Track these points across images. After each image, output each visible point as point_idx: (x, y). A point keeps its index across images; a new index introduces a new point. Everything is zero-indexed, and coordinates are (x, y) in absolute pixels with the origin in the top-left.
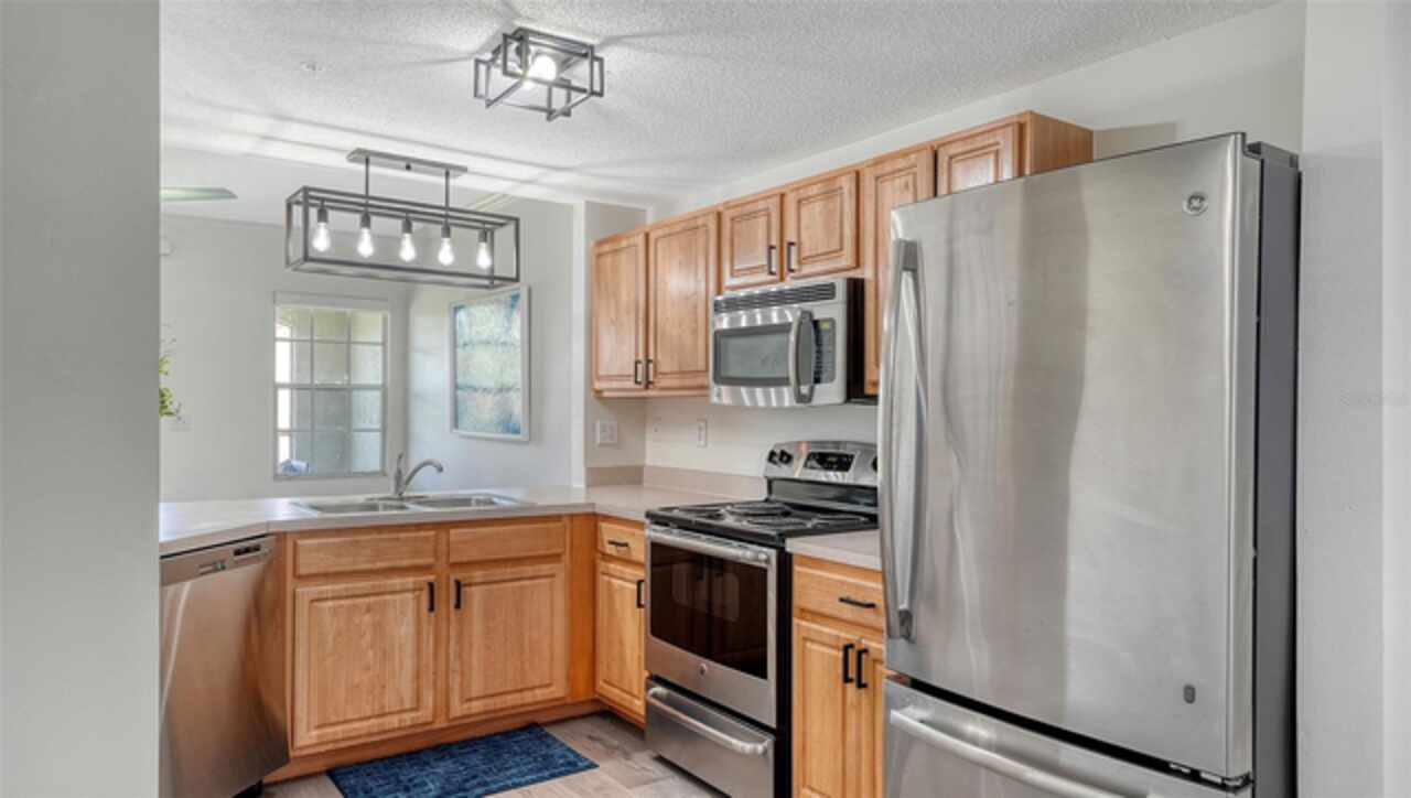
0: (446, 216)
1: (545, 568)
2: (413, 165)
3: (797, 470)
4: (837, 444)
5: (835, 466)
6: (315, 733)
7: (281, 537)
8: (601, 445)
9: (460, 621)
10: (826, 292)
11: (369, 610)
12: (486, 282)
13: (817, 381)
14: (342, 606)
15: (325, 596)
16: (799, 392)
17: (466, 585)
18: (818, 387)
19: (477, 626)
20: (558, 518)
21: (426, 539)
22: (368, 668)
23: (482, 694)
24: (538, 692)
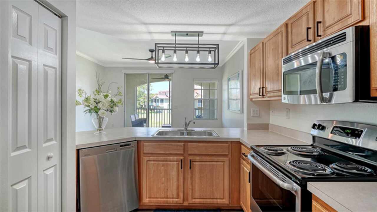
0: (198, 47)
1: (221, 159)
2: (189, 34)
3: (328, 134)
4: (352, 123)
5: (350, 135)
6: (148, 199)
7: (138, 142)
8: (253, 116)
9: (192, 173)
10: (342, 38)
11: (163, 166)
12: (213, 66)
13: (335, 90)
14: (155, 163)
15: (150, 160)
16: (322, 96)
17: (193, 162)
18: (335, 93)
19: (197, 175)
20: (227, 142)
21: (180, 146)
22: (163, 183)
23: (199, 197)
24: (219, 200)
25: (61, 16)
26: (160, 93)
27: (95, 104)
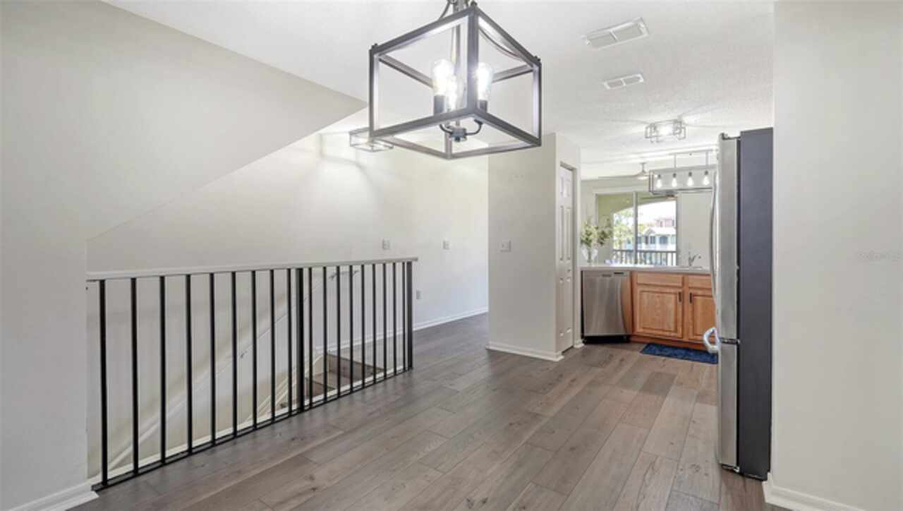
6: (641, 328)
9: (693, 307)
11: (659, 297)
14: (650, 294)
15: (645, 290)
17: (694, 295)
21: (679, 278)
25: (572, 169)
26: (658, 221)
27: (586, 236)
